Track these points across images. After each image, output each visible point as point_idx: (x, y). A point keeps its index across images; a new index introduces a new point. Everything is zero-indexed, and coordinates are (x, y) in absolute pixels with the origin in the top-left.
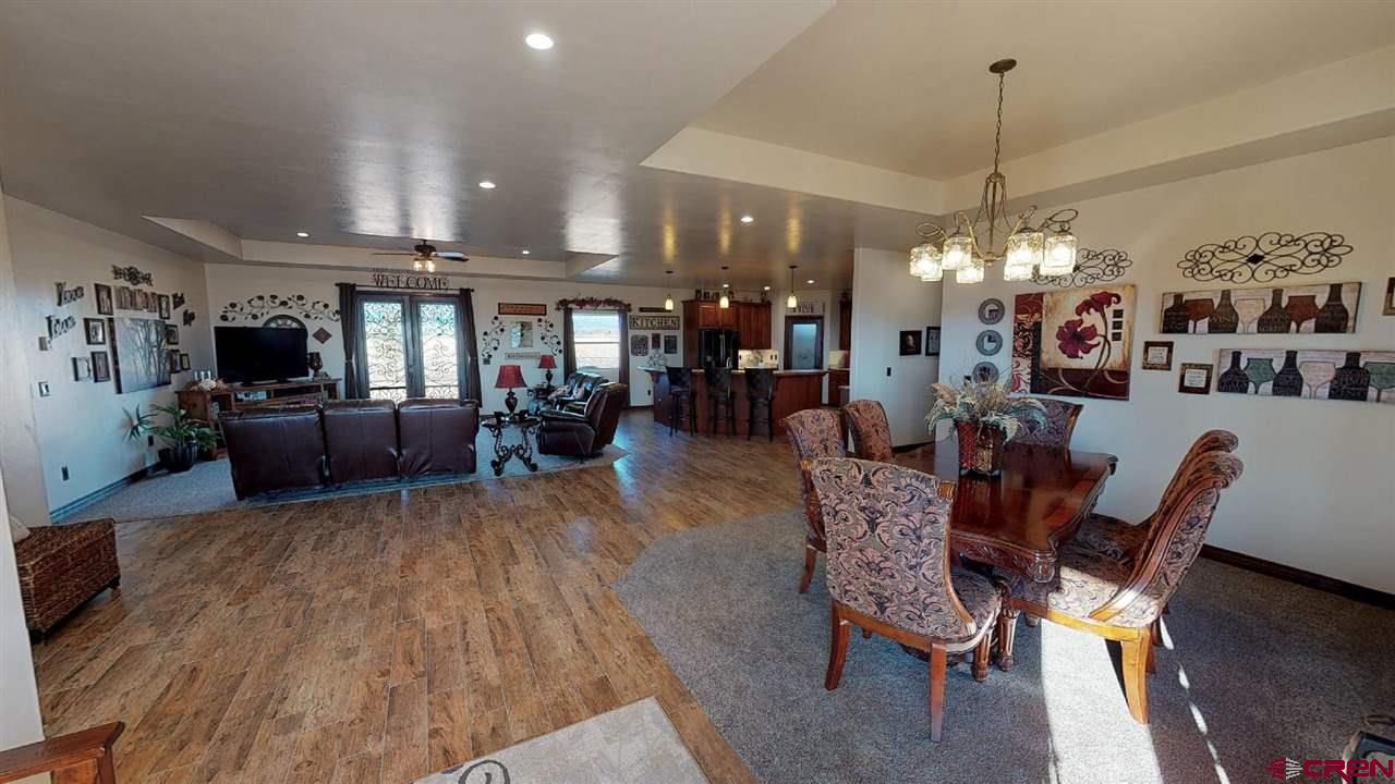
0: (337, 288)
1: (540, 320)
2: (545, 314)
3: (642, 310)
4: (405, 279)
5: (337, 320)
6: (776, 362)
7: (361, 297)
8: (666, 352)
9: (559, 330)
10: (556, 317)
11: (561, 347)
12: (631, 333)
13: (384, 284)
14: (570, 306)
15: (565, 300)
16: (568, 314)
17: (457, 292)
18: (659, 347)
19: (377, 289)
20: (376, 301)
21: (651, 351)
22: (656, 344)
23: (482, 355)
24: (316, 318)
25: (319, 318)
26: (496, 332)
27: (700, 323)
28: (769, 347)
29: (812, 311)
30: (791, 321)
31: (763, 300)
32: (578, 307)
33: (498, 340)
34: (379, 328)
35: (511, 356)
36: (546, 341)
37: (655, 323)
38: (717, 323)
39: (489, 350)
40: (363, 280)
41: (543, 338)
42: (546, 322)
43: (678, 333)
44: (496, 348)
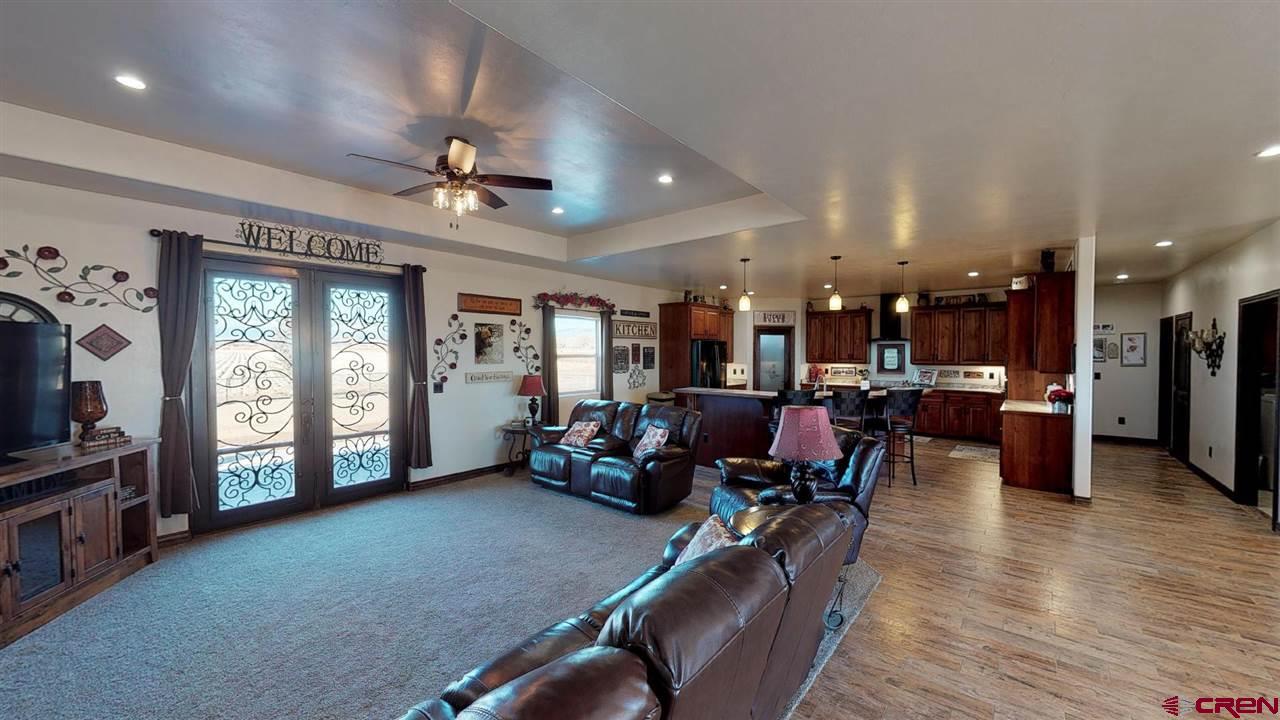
0: (153, 247)
1: (513, 322)
2: (520, 314)
3: (623, 313)
4: (305, 239)
5: (147, 310)
6: (745, 377)
7: (212, 264)
8: (644, 368)
9: (535, 339)
10: (531, 317)
11: (538, 363)
12: (616, 343)
13: (263, 243)
14: (552, 303)
15: (545, 295)
16: (548, 315)
17: (397, 271)
18: (638, 361)
19: (245, 252)
20: (239, 274)
21: (632, 366)
22: (636, 360)
23: (434, 378)
24: (90, 302)
25: (99, 302)
26: (454, 340)
27: (693, 333)
28: (732, 362)
29: (783, 321)
30: (759, 331)
31: (725, 308)
32: (558, 306)
33: (456, 353)
34: (243, 328)
35: (472, 378)
36: (519, 354)
37: (636, 330)
38: (706, 331)
39: (442, 370)
40: (220, 231)
41: (517, 349)
42: (521, 325)
43: (655, 344)
44: (453, 366)
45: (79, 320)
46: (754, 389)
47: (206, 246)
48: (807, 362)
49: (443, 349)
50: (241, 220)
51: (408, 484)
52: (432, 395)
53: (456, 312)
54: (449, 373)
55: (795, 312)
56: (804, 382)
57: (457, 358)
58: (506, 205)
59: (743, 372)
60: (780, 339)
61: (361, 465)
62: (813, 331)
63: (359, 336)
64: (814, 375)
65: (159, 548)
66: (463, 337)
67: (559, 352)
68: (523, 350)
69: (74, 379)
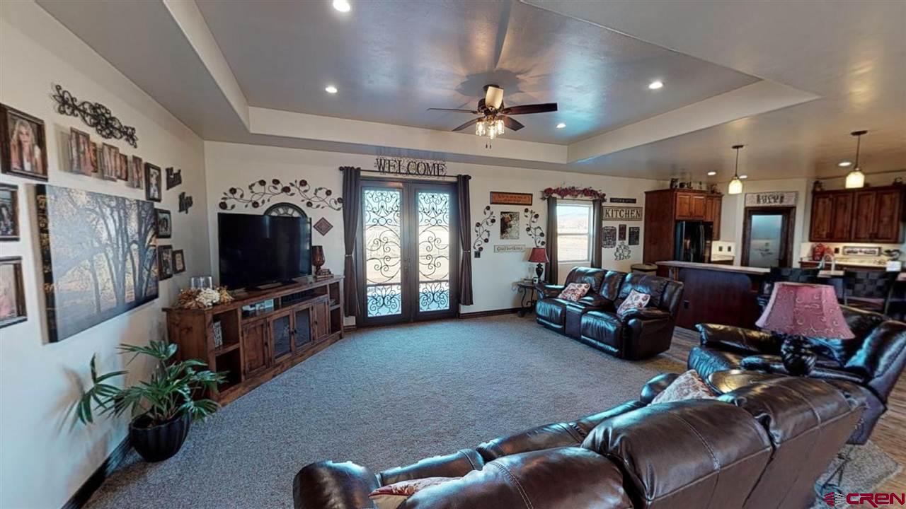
0: (340, 175)
1: (526, 210)
2: (531, 205)
3: (612, 200)
4: (406, 164)
5: (339, 209)
6: (732, 253)
7: (364, 183)
8: (630, 244)
9: (542, 222)
10: (539, 206)
11: (544, 239)
12: (605, 224)
13: (386, 170)
14: (554, 195)
15: (550, 189)
16: (551, 204)
17: (454, 180)
18: (624, 238)
19: (378, 175)
20: (375, 188)
21: (618, 242)
22: (622, 237)
23: (475, 248)
24: (318, 206)
25: (321, 206)
26: (487, 223)
27: (678, 214)
28: (718, 239)
29: (781, 201)
30: (750, 212)
31: (713, 192)
32: (560, 197)
33: (488, 232)
34: (378, 218)
35: (499, 249)
36: (530, 233)
37: (623, 213)
38: (691, 213)
39: (480, 243)
40: (367, 164)
41: (528, 229)
42: (532, 212)
43: (641, 225)
44: (486, 241)
45: (314, 215)
46: (742, 265)
47: (362, 174)
48: (811, 240)
49: (480, 229)
50: (376, 157)
51: (459, 314)
52: (474, 260)
53: (489, 205)
54: (484, 245)
55: (797, 193)
56: (806, 260)
57: (489, 235)
58: (523, 127)
59: (729, 249)
60: (777, 220)
61: (434, 300)
62: (820, 209)
63: (433, 222)
64: (817, 254)
65: (345, 332)
66: (493, 221)
67: (559, 231)
68: (532, 230)
69: (313, 244)
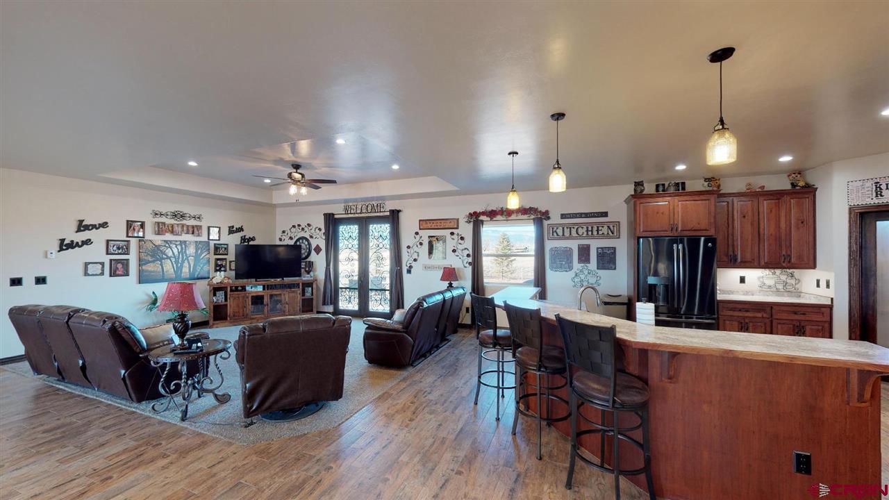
1: (452, 234)
2: (457, 228)
3: (563, 216)
4: (360, 206)
5: (325, 239)
8: (599, 267)
9: (468, 243)
11: (470, 260)
13: (349, 212)
15: (475, 213)
16: (478, 225)
17: (389, 214)
19: (344, 216)
21: (576, 266)
22: (584, 259)
23: (406, 266)
26: (416, 246)
32: (489, 219)
33: (418, 253)
36: (456, 253)
38: (673, 227)
41: (454, 251)
42: (458, 234)
43: (618, 244)
44: (416, 260)
45: (314, 243)
47: (336, 216)
49: (412, 251)
50: (343, 205)
52: (405, 276)
53: (418, 230)
57: (418, 256)
66: (421, 244)
68: (459, 251)
